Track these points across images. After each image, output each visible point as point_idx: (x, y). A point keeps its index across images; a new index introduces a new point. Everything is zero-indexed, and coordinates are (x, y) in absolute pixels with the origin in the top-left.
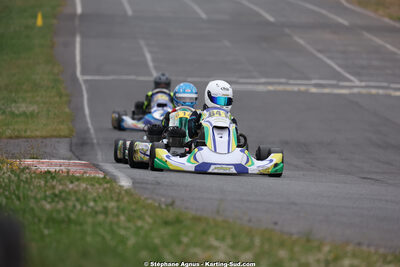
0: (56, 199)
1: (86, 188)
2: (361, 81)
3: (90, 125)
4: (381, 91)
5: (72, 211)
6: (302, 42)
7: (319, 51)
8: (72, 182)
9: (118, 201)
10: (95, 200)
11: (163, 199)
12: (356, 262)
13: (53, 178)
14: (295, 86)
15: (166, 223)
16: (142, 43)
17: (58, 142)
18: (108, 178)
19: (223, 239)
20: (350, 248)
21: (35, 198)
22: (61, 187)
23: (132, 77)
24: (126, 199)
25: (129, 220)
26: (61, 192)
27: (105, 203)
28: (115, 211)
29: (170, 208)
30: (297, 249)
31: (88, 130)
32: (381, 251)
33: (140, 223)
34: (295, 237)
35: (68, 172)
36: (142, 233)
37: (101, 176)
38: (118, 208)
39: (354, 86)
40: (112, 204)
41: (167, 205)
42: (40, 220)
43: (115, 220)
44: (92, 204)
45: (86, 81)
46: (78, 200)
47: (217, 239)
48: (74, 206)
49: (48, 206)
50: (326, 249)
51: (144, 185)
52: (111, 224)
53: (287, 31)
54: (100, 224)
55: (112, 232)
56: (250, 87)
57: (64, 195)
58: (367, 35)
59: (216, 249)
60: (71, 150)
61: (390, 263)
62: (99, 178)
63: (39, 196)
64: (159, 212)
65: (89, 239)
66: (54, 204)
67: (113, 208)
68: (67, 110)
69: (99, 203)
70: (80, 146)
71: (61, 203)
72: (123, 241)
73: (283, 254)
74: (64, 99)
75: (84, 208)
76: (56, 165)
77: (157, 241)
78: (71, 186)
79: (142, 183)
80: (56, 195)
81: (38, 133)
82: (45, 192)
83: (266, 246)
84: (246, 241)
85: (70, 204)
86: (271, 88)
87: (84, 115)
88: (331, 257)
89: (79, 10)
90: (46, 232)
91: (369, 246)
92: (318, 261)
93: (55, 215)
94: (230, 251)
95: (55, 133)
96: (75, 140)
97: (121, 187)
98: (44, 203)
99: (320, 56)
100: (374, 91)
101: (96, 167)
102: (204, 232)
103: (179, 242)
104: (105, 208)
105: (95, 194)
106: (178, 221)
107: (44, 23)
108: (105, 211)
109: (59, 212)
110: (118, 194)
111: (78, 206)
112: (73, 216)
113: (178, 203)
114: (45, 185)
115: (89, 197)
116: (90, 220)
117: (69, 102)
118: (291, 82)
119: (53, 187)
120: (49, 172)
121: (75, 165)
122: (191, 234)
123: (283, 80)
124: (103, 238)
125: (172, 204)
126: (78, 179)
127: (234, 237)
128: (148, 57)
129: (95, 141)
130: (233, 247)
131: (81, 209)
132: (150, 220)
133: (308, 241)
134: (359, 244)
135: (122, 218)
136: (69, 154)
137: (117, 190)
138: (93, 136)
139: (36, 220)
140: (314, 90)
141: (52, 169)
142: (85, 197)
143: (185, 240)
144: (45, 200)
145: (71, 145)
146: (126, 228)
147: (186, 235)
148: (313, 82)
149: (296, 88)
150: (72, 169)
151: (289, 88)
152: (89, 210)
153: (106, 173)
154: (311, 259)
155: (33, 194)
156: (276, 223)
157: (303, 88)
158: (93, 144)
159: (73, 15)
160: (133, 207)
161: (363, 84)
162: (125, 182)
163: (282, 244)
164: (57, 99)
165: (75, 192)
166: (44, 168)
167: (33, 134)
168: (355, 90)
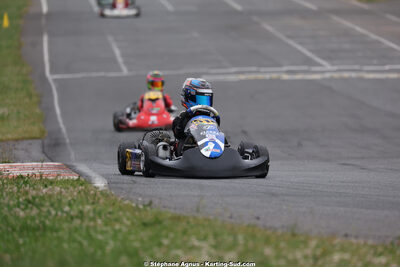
0: (30, 205)
1: (61, 192)
2: (333, 65)
3: (62, 125)
4: (354, 75)
5: (46, 217)
6: (270, 28)
7: (289, 37)
8: (46, 186)
9: (93, 203)
10: (70, 205)
11: (140, 199)
12: (346, 256)
13: (26, 183)
14: (267, 74)
15: (145, 225)
16: (110, 38)
17: (31, 144)
18: (82, 179)
19: (205, 238)
20: (337, 241)
21: (8, 206)
22: (34, 192)
23: (102, 74)
24: (102, 201)
25: (106, 224)
26: (34, 198)
27: (80, 207)
28: (91, 215)
29: (148, 208)
30: (282, 245)
31: (59, 130)
32: (370, 242)
33: (117, 227)
34: (280, 232)
35: (41, 176)
36: (120, 236)
37: (76, 178)
38: (94, 210)
39: (326, 71)
40: (88, 207)
41: (144, 206)
42: (14, 230)
43: (92, 224)
44: (67, 208)
45: (55, 80)
46: (52, 205)
47: (199, 239)
48: (49, 212)
49: (22, 214)
50: (313, 243)
51: (119, 185)
52: (88, 228)
53: (255, 18)
54: (76, 230)
55: (89, 237)
56: (221, 78)
57: (37, 200)
58: (336, 19)
59: (198, 249)
60: (44, 152)
61: (381, 254)
62: (73, 180)
63: (12, 203)
64: (137, 213)
65: (65, 246)
66: (28, 211)
67: (89, 211)
68: (38, 111)
69: (75, 207)
70: (52, 147)
71: (35, 208)
72: (101, 246)
73: (268, 251)
74: (35, 99)
75: (59, 213)
76: (28, 168)
77: (137, 244)
78: (44, 191)
79: (117, 183)
80: (29, 202)
81: (9, 136)
82: (18, 198)
83: (251, 244)
84: (229, 239)
85: (45, 209)
86: (242, 77)
87: (55, 115)
88: (319, 252)
89: (45, 9)
90: (21, 241)
91: (356, 237)
92: (306, 257)
93: (29, 222)
94: (213, 251)
95: (27, 135)
96: (46, 142)
97: (97, 188)
98: (18, 209)
99: (291, 42)
100: (346, 75)
101: (70, 168)
102: (185, 232)
103: (160, 245)
104: (81, 212)
105: (70, 198)
106: (157, 222)
107: (11, 23)
108: (81, 215)
109: (33, 219)
110: (94, 197)
111: (53, 212)
112: (47, 222)
113: (156, 202)
114: (18, 191)
115: (64, 201)
116: (65, 225)
117: (39, 103)
118: (262, 69)
119: (27, 193)
120: (22, 177)
121: (48, 167)
122: (172, 235)
123: (254, 69)
124: (81, 244)
125: (150, 204)
126: (52, 183)
127: (216, 235)
128: (117, 52)
129: (68, 141)
130: (215, 247)
131: (56, 215)
132: (128, 223)
133: (294, 235)
134: (346, 236)
135: (99, 221)
136: (42, 156)
137: (92, 192)
138: (66, 136)
139: (10, 229)
140: (285, 77)
141: (24, 173)
142: (60, 201)
143: (166, 242)
144: (19, 206)
145: (43, 147)
146: (102, 233)
147: (167, 237)
148: (285, 68)
149: (267, 76)
150: (46, 172)
151: (260, 76)
152: (65, 215)
153: (80, 174)
154: (299, 255)
155: (6, 201)
156: (258, 218)
157: (275, 76)
158: (65, 144)
159: (40, 15)
160: (110, 210)
161: (335, 68)
162: (100, 183)
163: (267, 241)
164: (27, 100)
165: (50, 196)
166: (16, 172)
167: (4, 138)
168: (327, 75)
